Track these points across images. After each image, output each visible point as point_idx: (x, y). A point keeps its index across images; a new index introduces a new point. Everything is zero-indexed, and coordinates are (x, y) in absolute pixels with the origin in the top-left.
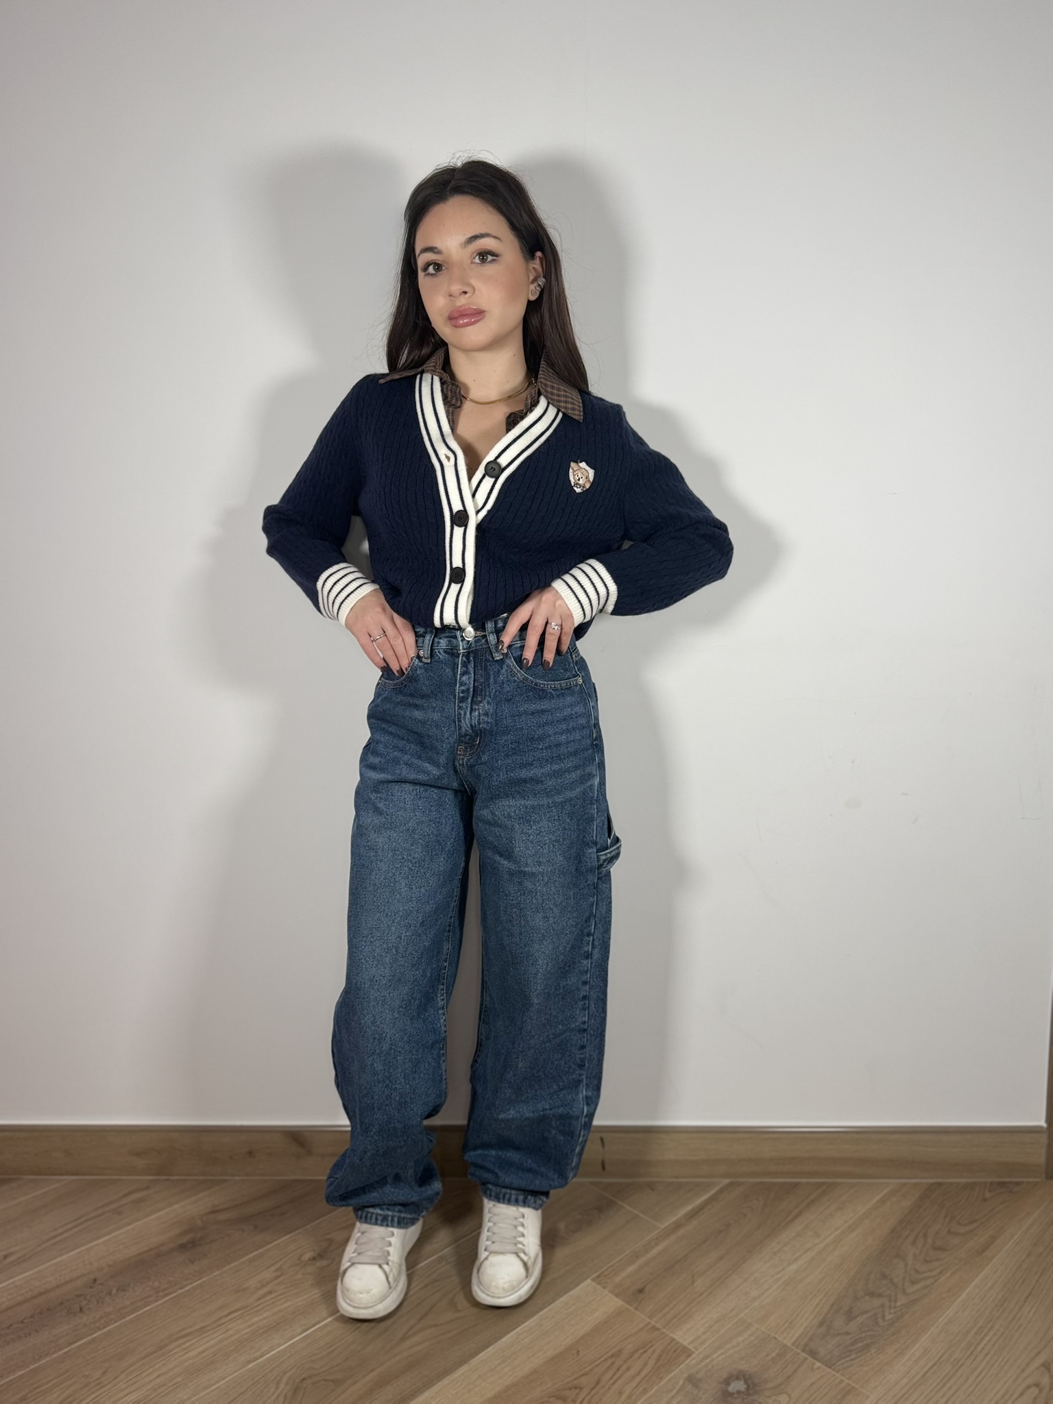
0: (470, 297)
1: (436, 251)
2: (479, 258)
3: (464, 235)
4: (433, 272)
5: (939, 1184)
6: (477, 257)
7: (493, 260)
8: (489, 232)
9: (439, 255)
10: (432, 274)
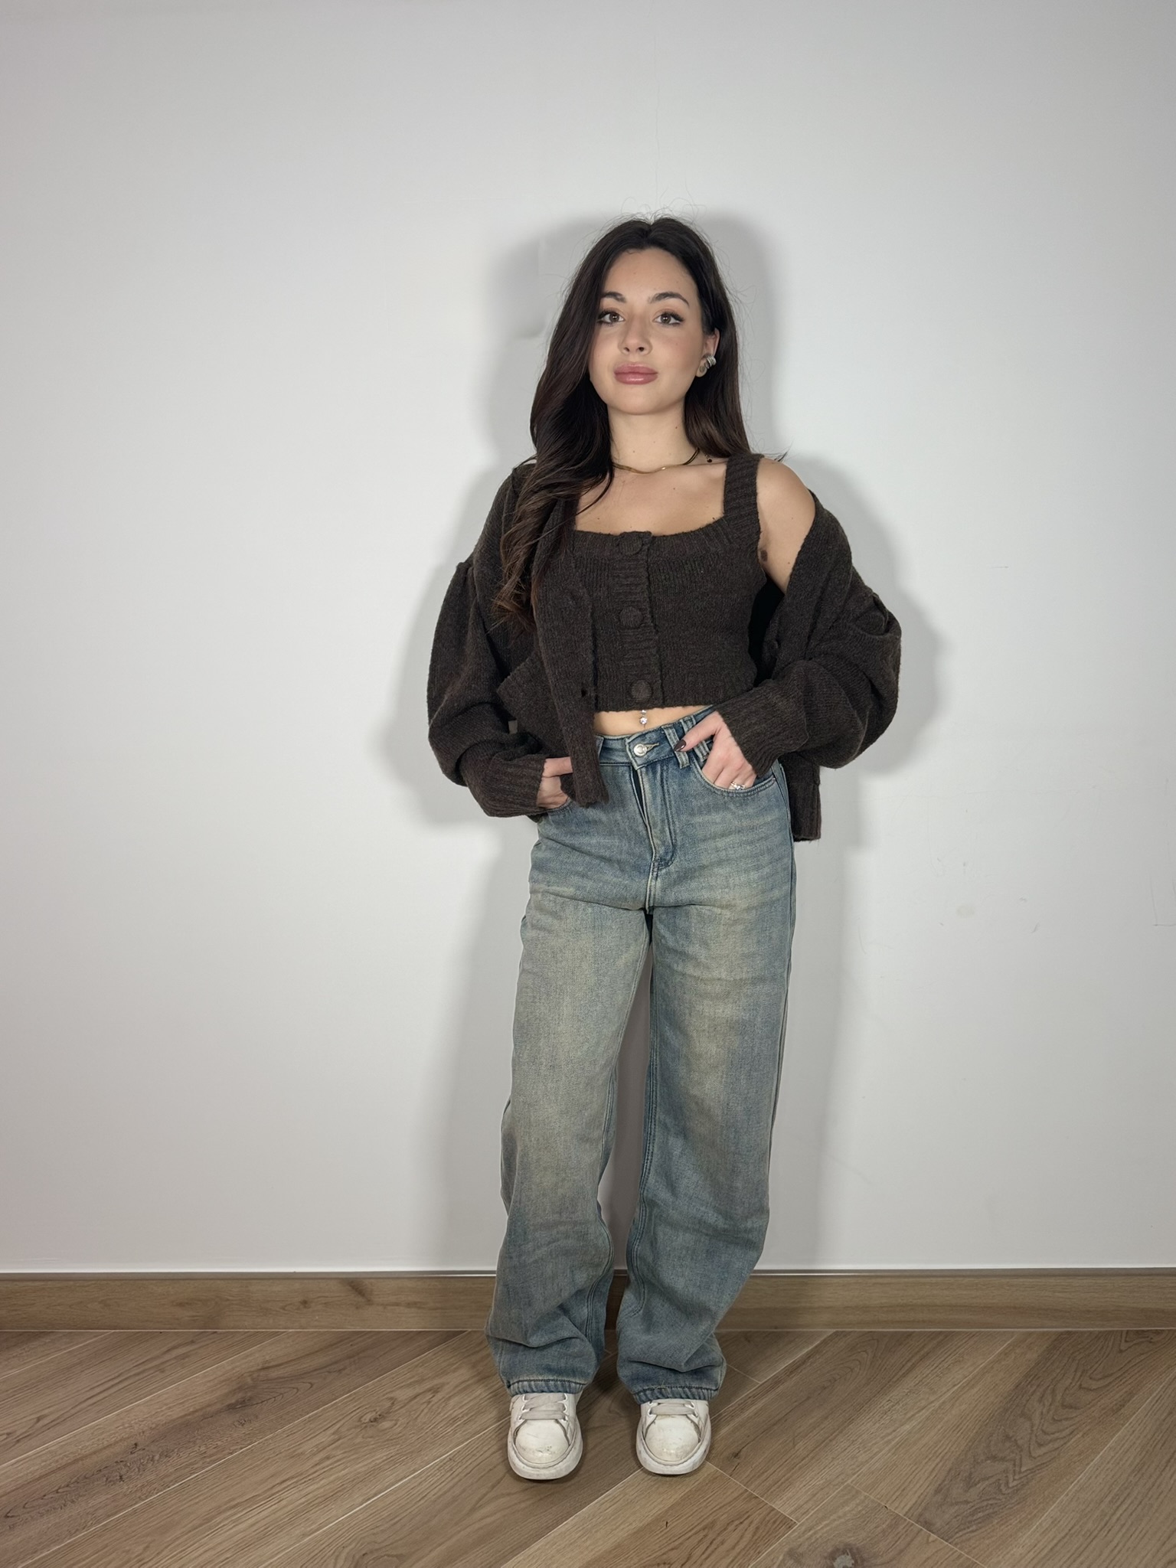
0: (645, 355)
2: (662, 318)
4: (609, 321)
5: (1069, 1333)
6: (660, 317)
10: (608, 323)
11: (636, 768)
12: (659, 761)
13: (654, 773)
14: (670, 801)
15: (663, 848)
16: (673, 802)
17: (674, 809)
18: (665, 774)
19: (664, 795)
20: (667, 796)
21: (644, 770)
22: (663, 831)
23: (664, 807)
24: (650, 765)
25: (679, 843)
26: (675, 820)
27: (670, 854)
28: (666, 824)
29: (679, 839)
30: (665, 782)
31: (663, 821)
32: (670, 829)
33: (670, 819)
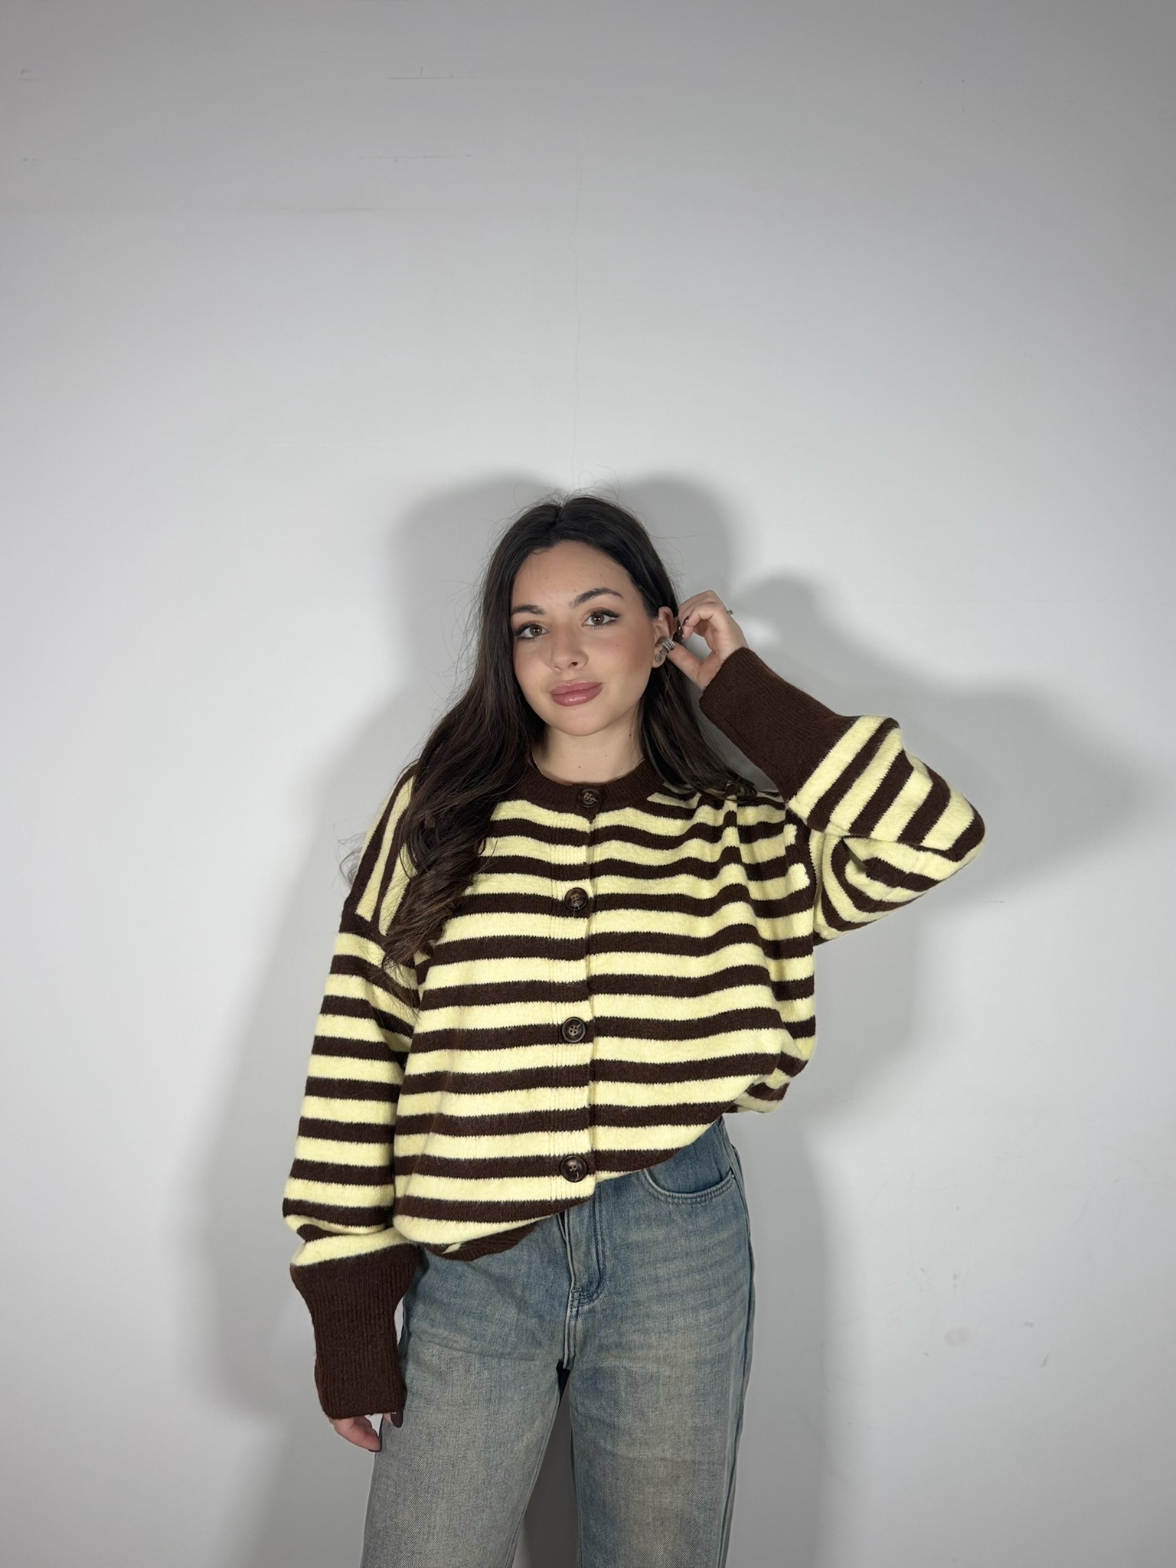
1: (535, 610)
2: (593, 619)
3: (575, 591)
4: (530, 636)
6: (590, 618)
7: (611, 621)
8: (607, 586)
9: (539, 615)
10: (529, 638)
14: (600, 1211)
15: (586, 1276)
19: (594, 1201)
20: (597, 1205)
22: (588, 1253)
23: (591, 1220)
25: (609, 1271)
26: (605, 1238)
27: (595, 1285)
28: (593, 1244)
29: (609, 1265)
31: (588, 1240)
33: (599, 1238)
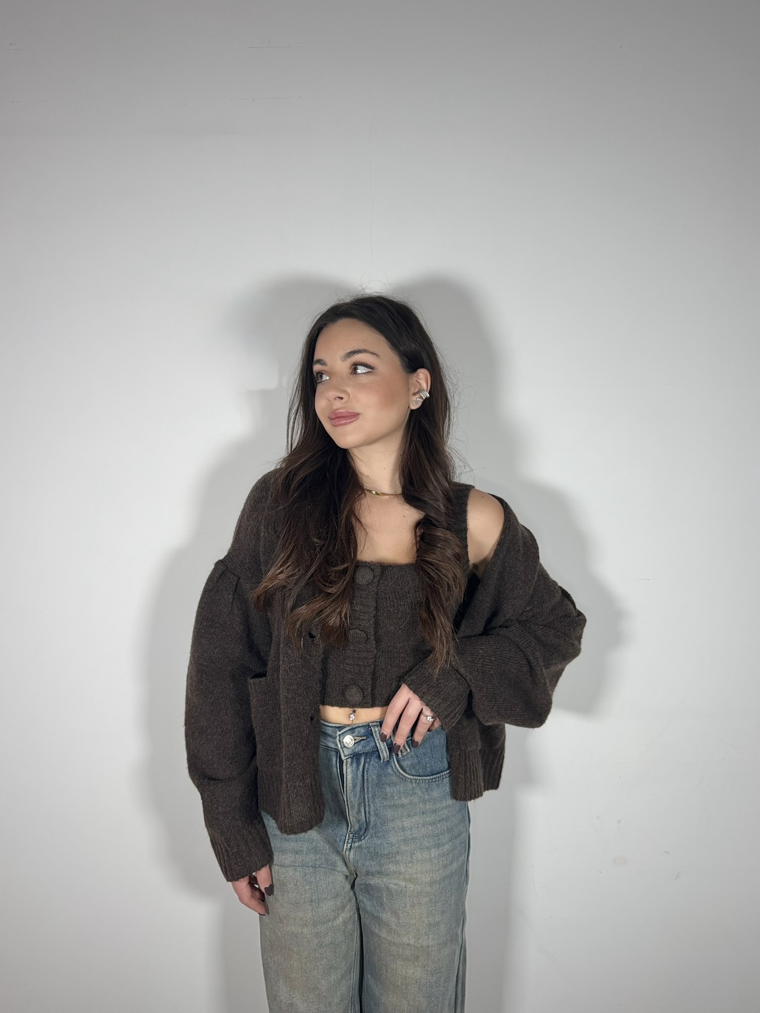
0: (345, 402)
8: (366, 349)
11: (343, 758)
12: (364, 753)
13: (358, 764)
14: (368, 788)
15: (358, 825)
16: (370, 789)
17: (370, 795)
18: (366, 765)
19: (364, 783)
20: (366, 784)
21: (349, 760)
22: (359, 812)
23: (362, 793)
24: (356, 756)
27: (363, 831)
28: (363, 806)
30: (366, 773)
32: (365, 810)
